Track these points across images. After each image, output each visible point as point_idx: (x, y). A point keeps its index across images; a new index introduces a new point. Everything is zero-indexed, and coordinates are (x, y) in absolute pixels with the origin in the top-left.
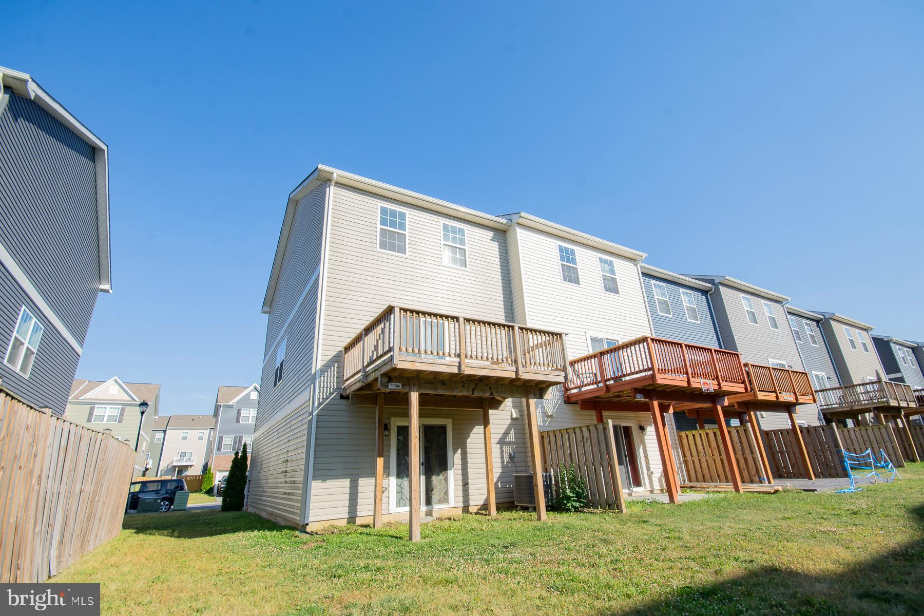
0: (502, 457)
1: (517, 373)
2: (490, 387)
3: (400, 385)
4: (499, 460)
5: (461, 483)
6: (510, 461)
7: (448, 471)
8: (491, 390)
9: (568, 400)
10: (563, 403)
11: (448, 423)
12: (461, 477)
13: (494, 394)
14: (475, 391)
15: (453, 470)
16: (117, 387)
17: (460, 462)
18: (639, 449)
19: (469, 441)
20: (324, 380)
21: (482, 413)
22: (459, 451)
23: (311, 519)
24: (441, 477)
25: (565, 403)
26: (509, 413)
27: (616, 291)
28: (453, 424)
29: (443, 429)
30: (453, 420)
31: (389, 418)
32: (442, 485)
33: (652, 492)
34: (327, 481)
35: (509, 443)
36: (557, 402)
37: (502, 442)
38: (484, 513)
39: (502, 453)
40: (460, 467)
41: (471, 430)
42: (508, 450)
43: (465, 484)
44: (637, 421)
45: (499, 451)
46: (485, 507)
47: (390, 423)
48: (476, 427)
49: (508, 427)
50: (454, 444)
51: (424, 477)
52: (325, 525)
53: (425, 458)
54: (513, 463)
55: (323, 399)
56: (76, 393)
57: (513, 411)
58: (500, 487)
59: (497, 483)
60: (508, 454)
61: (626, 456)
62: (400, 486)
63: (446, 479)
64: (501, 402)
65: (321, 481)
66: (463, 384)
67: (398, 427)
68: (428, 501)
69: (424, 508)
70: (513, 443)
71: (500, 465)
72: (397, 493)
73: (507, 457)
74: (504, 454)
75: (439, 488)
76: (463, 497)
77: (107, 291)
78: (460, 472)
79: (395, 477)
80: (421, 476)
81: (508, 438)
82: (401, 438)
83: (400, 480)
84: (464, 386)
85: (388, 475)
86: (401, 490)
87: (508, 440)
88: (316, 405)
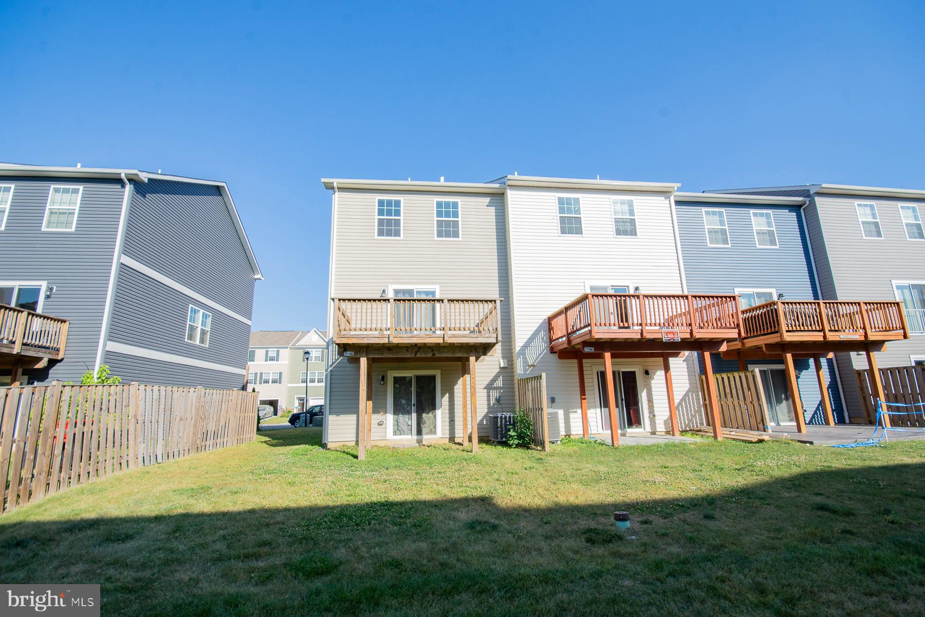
0: (489, 400)
1: (444, 337)
2: (432, 349)
3: (353, 353)
4: (486, 402)
5: (447, 420)
6: (496, 403)
7: (437, 411)
8: (433, 352)
9: (552, 350)
10: (549, 352)
11: (437, 373)
12: (448, 415)
13: (436, 355)
15: (441, 410)
16: (317, 335)
17: (447, 403)
18: (642, 393)
19: (456, 387)
21: (461, 365)
22: (447, 395)
23: (329, 440)
24: (430, 415)
25: (551, 353)
26: (498, 364)
27: (633, 233)
28: (442, 374)
29: (433, 378)
30: (442, 370)
31: (386, 371)
32: (431, 421)
33: (653, 433)
34: (341, 416)
35: (496, 388)
36: (542, 353)
37: (489, 387)
39: (489, 396)
40: (447, 407)
42: (494, 394)
43: (452, 421)
44: (643, 365)
45: (485, 395)
47: (386, 375)
49: (496, 375)
50: (442, 390)
51: (415, 414)
52: (340, 445)
53: (417, 401)
54: (499, 405)
56: (294, 341)
57: (502, 361)
58: (485, 423)
59: (482, 420)
60: (495, 397)
61: (622, 400)
62: (396, 421)
63: (435, 417)
65: (335, 416)
67: (395, 378)
68: (419, 432)
69: (415, 437)
70: (500, 388)
71: (486, 406)
72: (394, 425)
73: (494, 399)
74: (491, 397)
75: (428, 423)
76: (449, 430)
77: (260, 279)
78: (447, 411)
79: (391, 414)
80: (413, 414)
81: (495, 384)
82: (397, 386)
83: (397, 416)
84: (407, 350)
85: (386, 412)
86: (397, 424)
87: (495, 386)
88: (330, 364)
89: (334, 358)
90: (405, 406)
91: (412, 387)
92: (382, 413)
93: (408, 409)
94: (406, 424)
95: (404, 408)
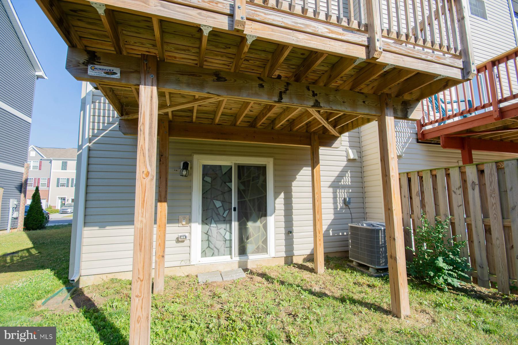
0: (335, 203)
1: (369, 47)
2: (313, 92)
3: (117, 70)
4: (332, 206)
5: (283, 230)
6: (344, 207)
7: (268, 218)
8: (316, 97)
9: (422, 138)
10: (415, 141)
11: (269, 163)
12: (283, 224)
13: (322, 105)
14: (283, 96)
15: (273, 216)
17: (282, 207)
19: (294, 184)
20: (100, 106)
21: (309, 152)
22: (282, 195)
23: (83, 272)
24: (258, 224)
25: (418, 142)
26: (344, 153)
28: (275, 164)
29: (262, 169)
30: (275, 159)
31: (191, 156)
32: (260, 233)
34: (107, 228)
35: (344, 187)
36: (408, 141)
37: (335, 185)
38: (310, 267)
39: (335, 198)
40: (283, 213)
41: (299, 171)
42: (342, 194)
43: (289, 232)
45: (331, 195)
46: (311, 258)
47: (192, 162)
48: (304, 168)
49: (343, 169)
50: (275, 187)
51: (237, 223)
52: (105, 278)
53: (239, 203)
54: (348, 209)
55: (98, 129)
57: (350, 151)
58: (331, 234)
59: (327, 231)
60: (343, 199)
62: (207, 234)
63: (265, 227)
64: (335, 138)
65: (97, 228)
66: (261, 82)
67: (205, 167)
68: (242, 251)
69: (236, 258)
70: (348, 187)
71: (332, 211)
72: (202, 241)
73: (341, 202)
74: (338, 199)
75: (256, 235)
76: (285, 246)
77: (42, 77)
78: (282, 219)
79: (199, 224)
80: (233, 223)
81: (343, 181)
82: (208, 179)
83: (207, 227)
84: (261, 86)
85: (190, 221)
86: (207, 238)
87: (342, 183)
88: (87, 137)
89: (96, 128)
90: (221, 211)
91: (231, 182)
92: (184, 223)
93: (225, 215)
94: (221, 239)
95: (218, 214)
